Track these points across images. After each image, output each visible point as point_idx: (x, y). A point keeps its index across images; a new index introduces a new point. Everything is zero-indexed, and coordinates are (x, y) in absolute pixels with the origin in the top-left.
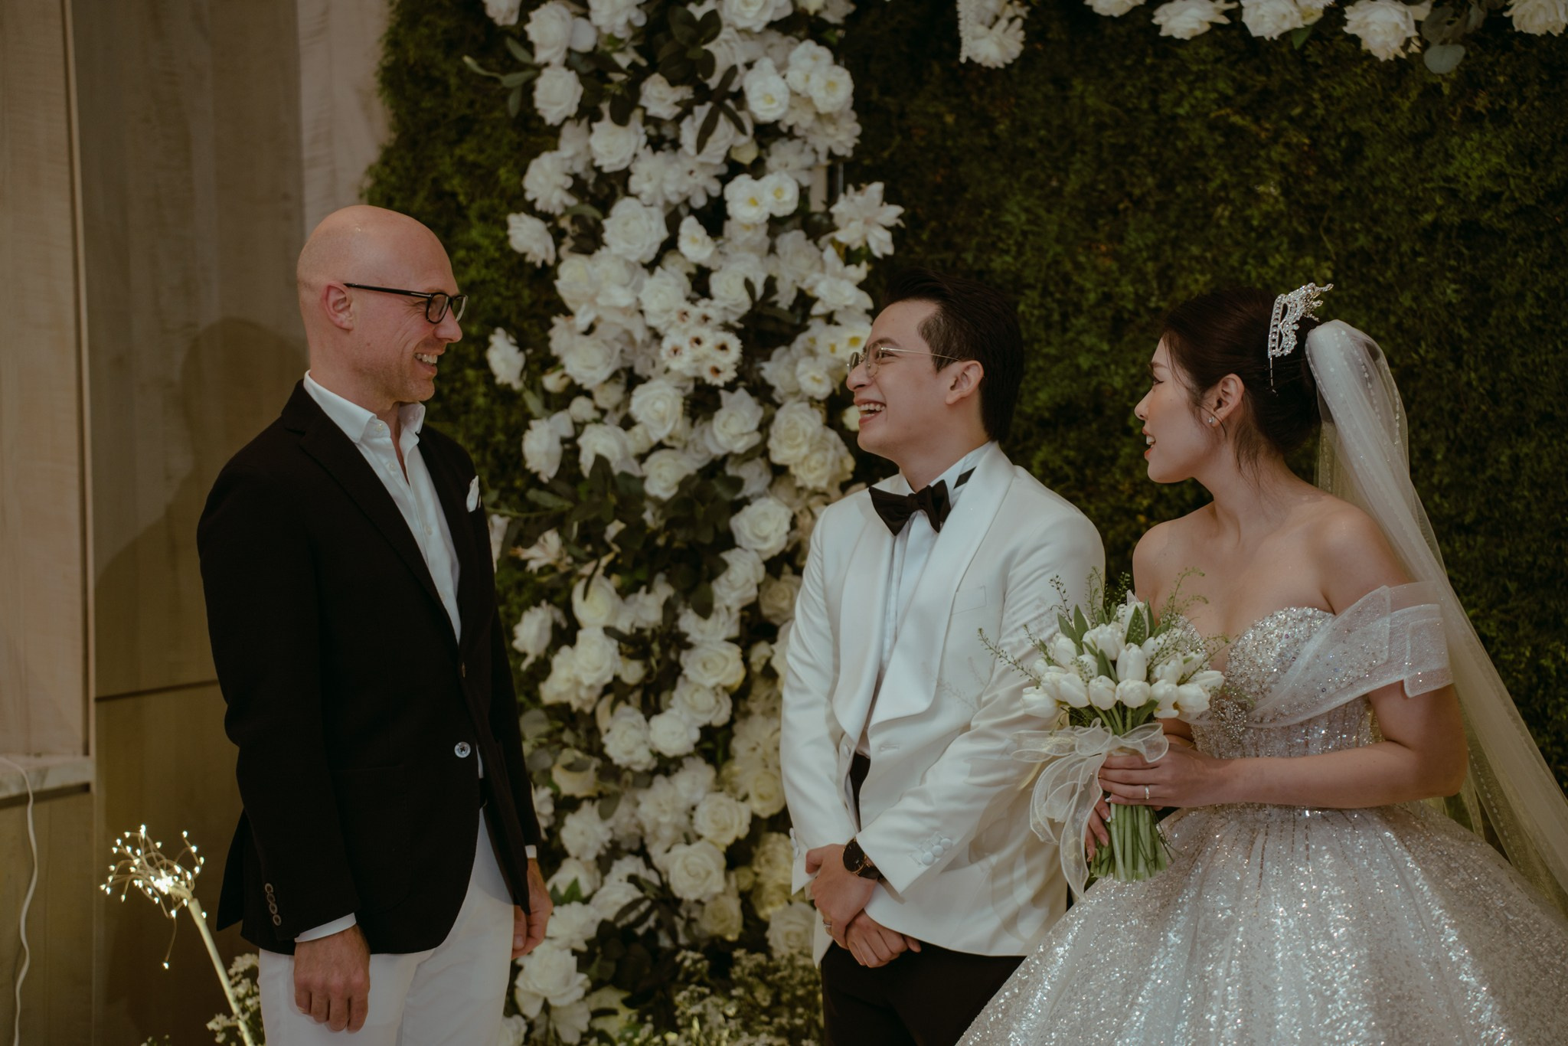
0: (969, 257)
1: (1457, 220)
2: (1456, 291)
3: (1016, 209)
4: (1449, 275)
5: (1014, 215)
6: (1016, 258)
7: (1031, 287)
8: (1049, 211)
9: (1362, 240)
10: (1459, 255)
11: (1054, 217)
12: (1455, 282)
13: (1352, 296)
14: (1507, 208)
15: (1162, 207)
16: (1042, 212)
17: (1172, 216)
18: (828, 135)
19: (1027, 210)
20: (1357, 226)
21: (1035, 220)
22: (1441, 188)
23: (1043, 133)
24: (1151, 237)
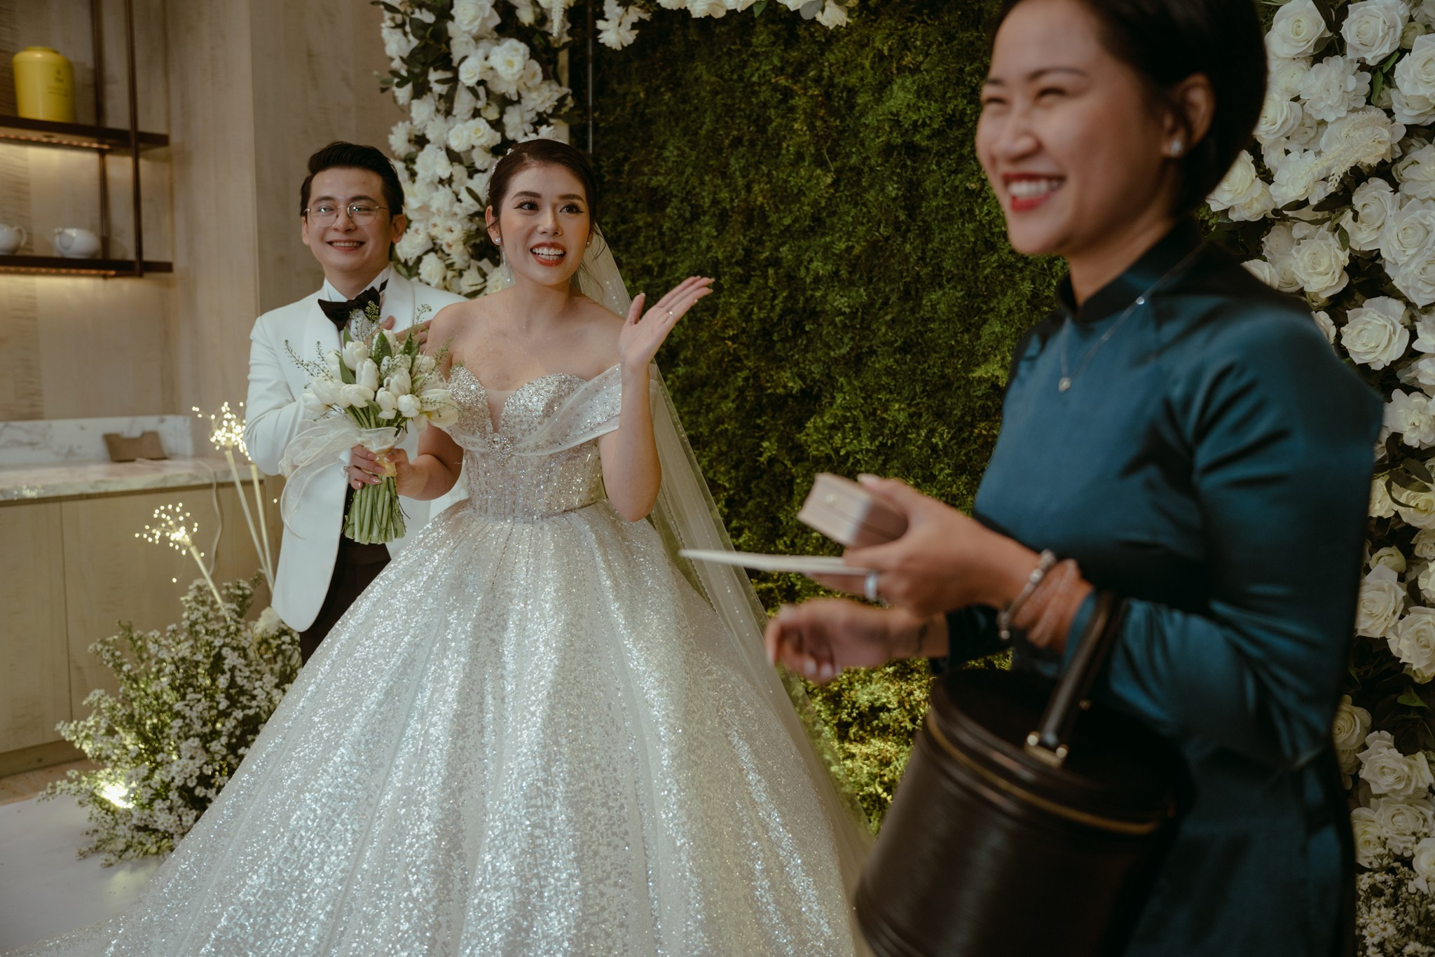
0: (646, 179)
1: (899, 141)
2: (899, 189)
3: (671, 148)
4: (895, 178)
5: (671, 153)
6: (665, 178)
7: (676, 196)
8: (691, 149)
9: (854, 160)
10: (904, 166)
11: (694, 153)
12: (897, 182)
13: (846, 196)
14: (927, 132)
15: (753, 143)
16: (687, 149)
17: (759, 148)
18: (534, 100)
19: (678, 148)
20: (854, 150)
21: (682, 154)
22: (890, 120)
23: (696, 101)
24: (743, 162)
